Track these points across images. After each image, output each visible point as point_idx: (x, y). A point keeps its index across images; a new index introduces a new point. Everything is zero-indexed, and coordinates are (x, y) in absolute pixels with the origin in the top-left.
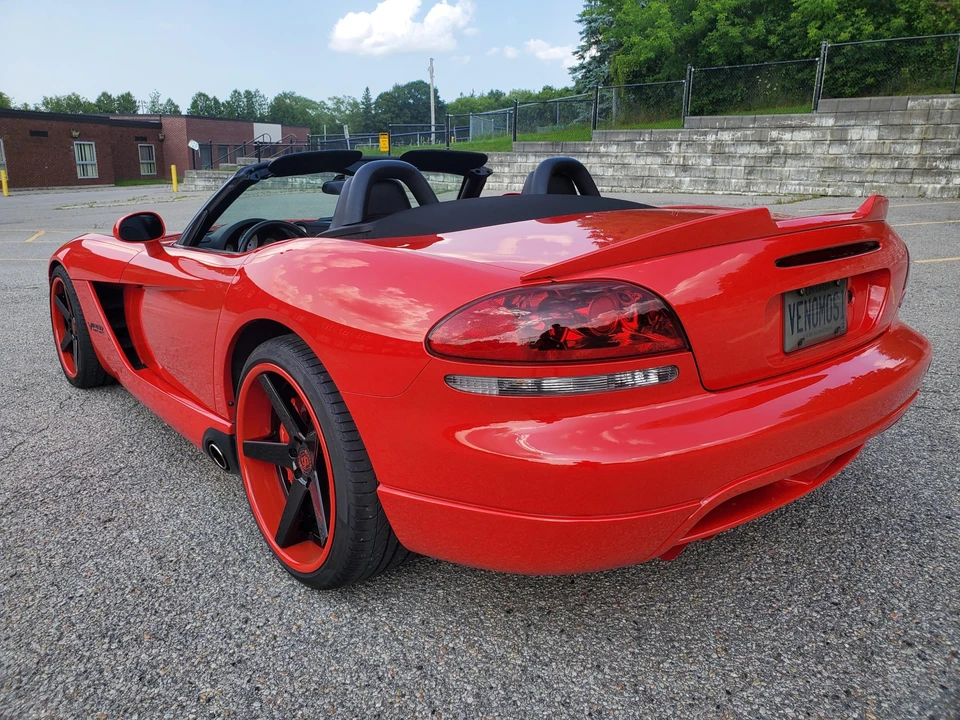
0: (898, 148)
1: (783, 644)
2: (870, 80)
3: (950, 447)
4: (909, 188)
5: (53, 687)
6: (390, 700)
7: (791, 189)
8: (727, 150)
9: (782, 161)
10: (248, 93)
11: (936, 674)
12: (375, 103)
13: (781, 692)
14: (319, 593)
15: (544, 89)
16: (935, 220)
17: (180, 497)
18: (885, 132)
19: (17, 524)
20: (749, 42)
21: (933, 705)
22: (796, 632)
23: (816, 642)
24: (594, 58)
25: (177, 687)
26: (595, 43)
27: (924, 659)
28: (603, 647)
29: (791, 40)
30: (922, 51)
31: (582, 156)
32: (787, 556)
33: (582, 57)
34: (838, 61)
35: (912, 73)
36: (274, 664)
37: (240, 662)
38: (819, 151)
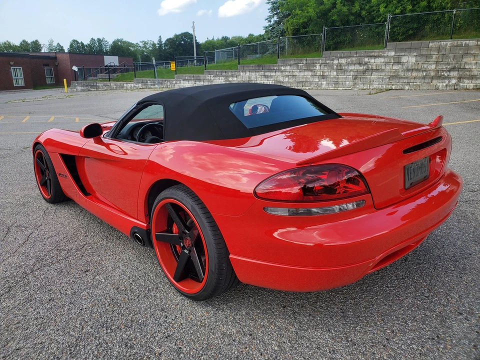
0: (425, 66)
1: (407, 316)
2: (411, 32)
3: (466, 220)
4: (431, 85)
5: (87, 352)
6: (241, 350)
7: (375, 86)
8: (344, 68)
9: (370, 73)
10: (99, 39)
11: (473, 327)
12: (164, 44)
13: (410, 338)
14: (196, 302)
15: (249, 35)
16: (445, 102)
17: (117, 258)
18: (419, 59)
19: (43, 274)
20: (352, 14)
21: (474, 340)
22: (412, 311)
23: (421, 315)
24: (276, 21)
25: (144, 349)
26: (276, 14)
27: (468, 320)
28: (329, 321)
29: (372, 13)
30: (435, 18)
31: (273, 72)
32: (402, 275)
33: (270, 21)
34: (396, 23)
35: (431, 29)
36: (184, 337)
37: (169, 336)
38: (388, 68)
